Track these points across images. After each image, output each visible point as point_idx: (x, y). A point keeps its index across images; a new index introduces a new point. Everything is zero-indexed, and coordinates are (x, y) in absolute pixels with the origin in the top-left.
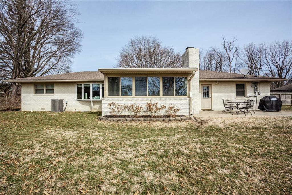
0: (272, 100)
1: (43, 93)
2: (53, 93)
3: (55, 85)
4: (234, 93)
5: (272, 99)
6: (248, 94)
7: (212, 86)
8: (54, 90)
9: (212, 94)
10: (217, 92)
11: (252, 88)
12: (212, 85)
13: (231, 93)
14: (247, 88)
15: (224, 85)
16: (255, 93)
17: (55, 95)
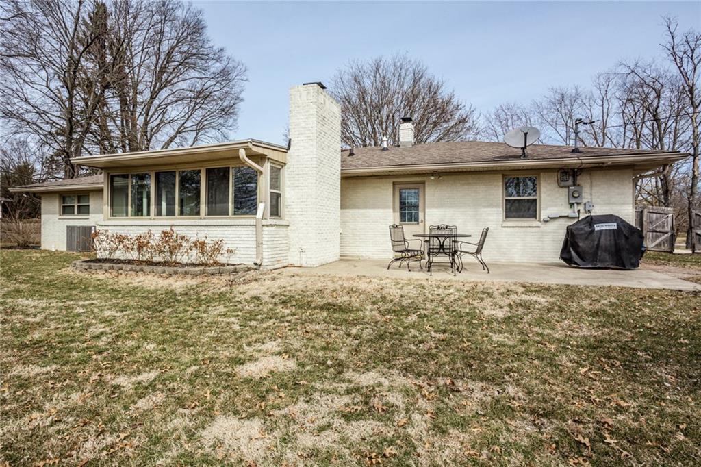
0: (596, 229)
1: (73, 213)
2: (88, 213)
3: (90, 197)
4: (497, 206)
5: (597, 227)
6: (546, 209)
7: (427, 186)
8: (89, 206)
9: (427, 210)
10: (441, 206)
11: (561, 190)
12: (427, 183)
13: (485, 207)
14: (543, 190)
15: (463, 185)
16: (571, 205)
17: (91, 216)
